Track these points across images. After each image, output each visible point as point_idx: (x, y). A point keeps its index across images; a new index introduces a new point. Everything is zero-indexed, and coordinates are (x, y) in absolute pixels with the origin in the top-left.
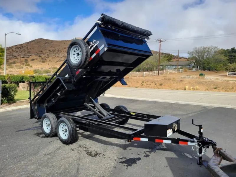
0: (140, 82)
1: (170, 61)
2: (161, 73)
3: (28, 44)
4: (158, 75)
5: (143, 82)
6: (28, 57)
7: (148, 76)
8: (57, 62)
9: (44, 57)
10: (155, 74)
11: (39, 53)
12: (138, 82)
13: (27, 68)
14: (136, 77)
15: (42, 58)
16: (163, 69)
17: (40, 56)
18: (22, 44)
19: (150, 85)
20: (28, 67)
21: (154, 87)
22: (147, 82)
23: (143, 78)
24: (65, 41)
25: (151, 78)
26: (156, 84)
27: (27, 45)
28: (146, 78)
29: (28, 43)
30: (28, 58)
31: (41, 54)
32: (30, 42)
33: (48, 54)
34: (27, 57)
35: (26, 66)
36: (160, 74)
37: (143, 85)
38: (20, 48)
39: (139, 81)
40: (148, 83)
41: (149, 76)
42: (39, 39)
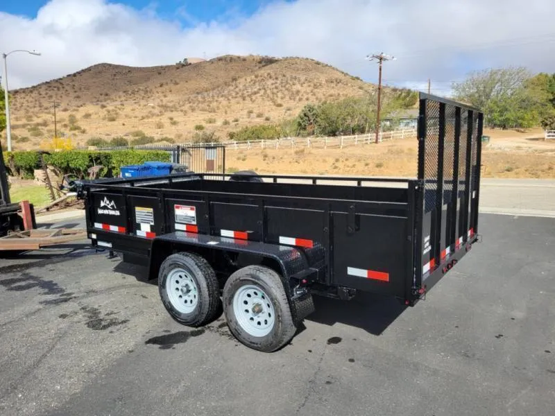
0: (331, 161)
1: (410, 107)
2: (383, 138)
3: (74, 78)
4: (376, 142)
5: (337, 160)
6: (76, 108)
7: (351, 145)
8: (143, 118)
9: (113, 108)
10: (370, 141)
11: (102, 97)
12: (324, 161)
13: (74, 135)
14: (322, 148)
15: (109, 112)
16: (390, 129)
17: (103, 107)
18: (60, 79)
19: (354, 166)
20: (77, 133)
21: (363, 171)
22: (347, 160)
23: (338, 151)
24: (162, 67)
25: (358, 151)
26: (367, 165)
27: (73, 81)
28: (346, 150)
29: (75, 75)
30: (77, 110)
31: (105, 101)
32: (79, 73)
33: (121, 101)
34: (75, 110)
35: (71, 129)
36: (380, 140)
37: (336, 167)
38: (55, 89)
39: (327, 159)
40: (350, 163)
41: (354, 145)
42: (99, 65)
